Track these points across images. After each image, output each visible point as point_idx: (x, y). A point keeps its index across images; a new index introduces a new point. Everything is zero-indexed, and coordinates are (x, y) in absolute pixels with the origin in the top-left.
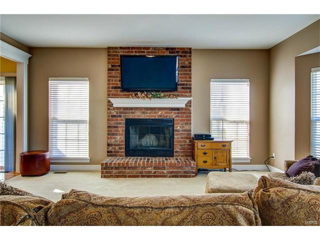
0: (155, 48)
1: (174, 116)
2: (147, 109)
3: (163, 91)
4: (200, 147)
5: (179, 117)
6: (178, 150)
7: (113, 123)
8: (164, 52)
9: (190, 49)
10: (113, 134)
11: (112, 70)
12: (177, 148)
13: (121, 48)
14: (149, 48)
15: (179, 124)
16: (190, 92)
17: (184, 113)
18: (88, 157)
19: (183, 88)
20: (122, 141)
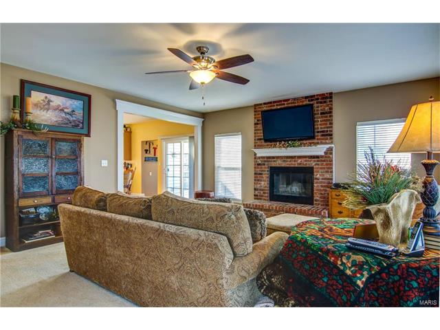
0: (294, 99)
1: (314, 164)
2: (287, 157)
3: (299, 140)
4: (334, 196)
5: (318, 165)
6: (318, 198)
7: (258, 170)
8: (303, 102)
9: (331, 93)
10: (258, 180)
11: (258, 124)
12: (317, 197)
13: (265, 104)
14: (289, 100)
15: (318, 172)
16: (331, 138)
17: (324, 161)
18: (240, 198)
19: (322, 135)
20: (265, 187)
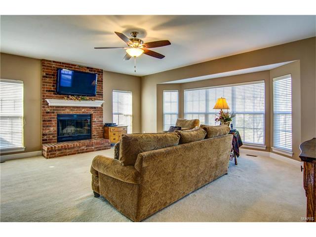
0: (80, 66)
1: (93, 112)
2: (74, 107)
3: (88, 96)
5: (95, 113)
6: (95, 134)
7: (47, 118)
8: (86, 70)
9: (102, 70)
10: (47, 126)
11: (47, 77)
12: (94, 133)
13: (54, 62)
14: (76, 65)
15: (95, 117)
16: (102, 97)
17: (99, 110)
18: (23, 147)
19: (98, 95)
20: (55, 131)
